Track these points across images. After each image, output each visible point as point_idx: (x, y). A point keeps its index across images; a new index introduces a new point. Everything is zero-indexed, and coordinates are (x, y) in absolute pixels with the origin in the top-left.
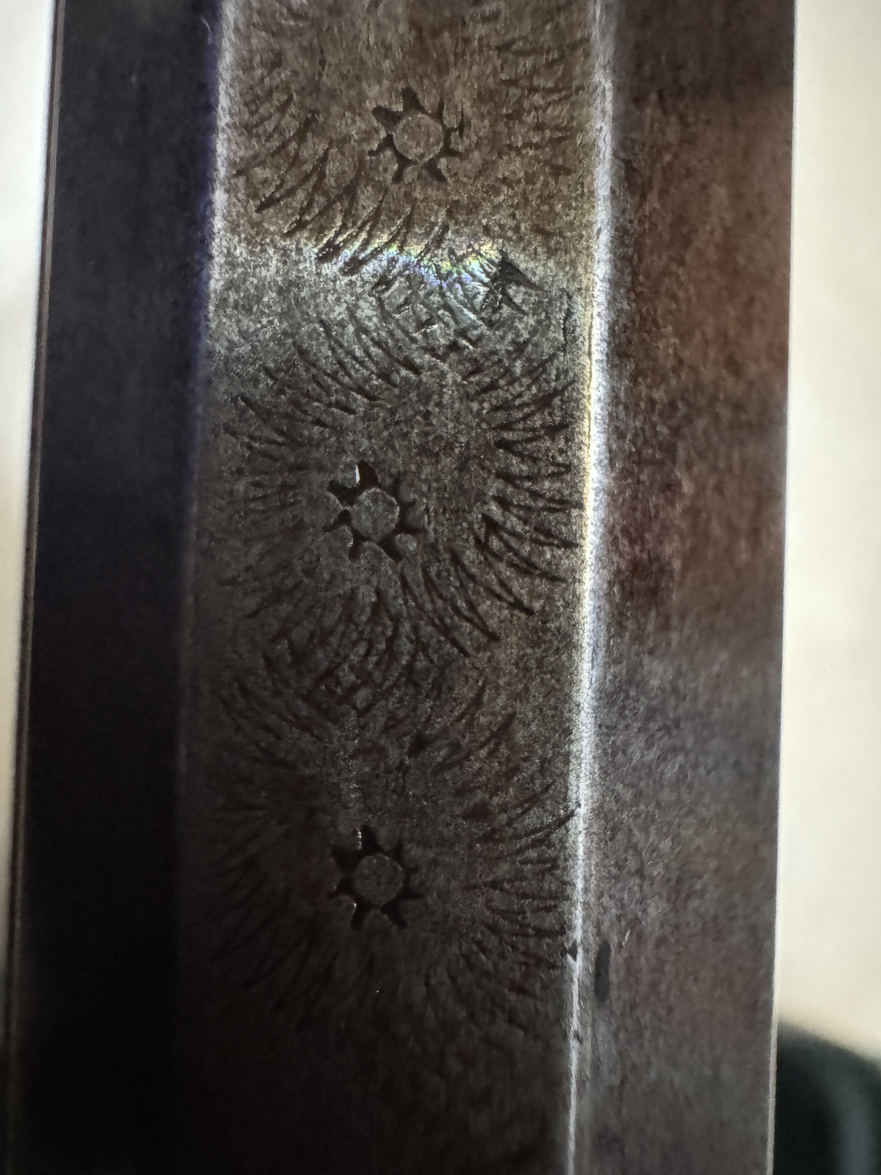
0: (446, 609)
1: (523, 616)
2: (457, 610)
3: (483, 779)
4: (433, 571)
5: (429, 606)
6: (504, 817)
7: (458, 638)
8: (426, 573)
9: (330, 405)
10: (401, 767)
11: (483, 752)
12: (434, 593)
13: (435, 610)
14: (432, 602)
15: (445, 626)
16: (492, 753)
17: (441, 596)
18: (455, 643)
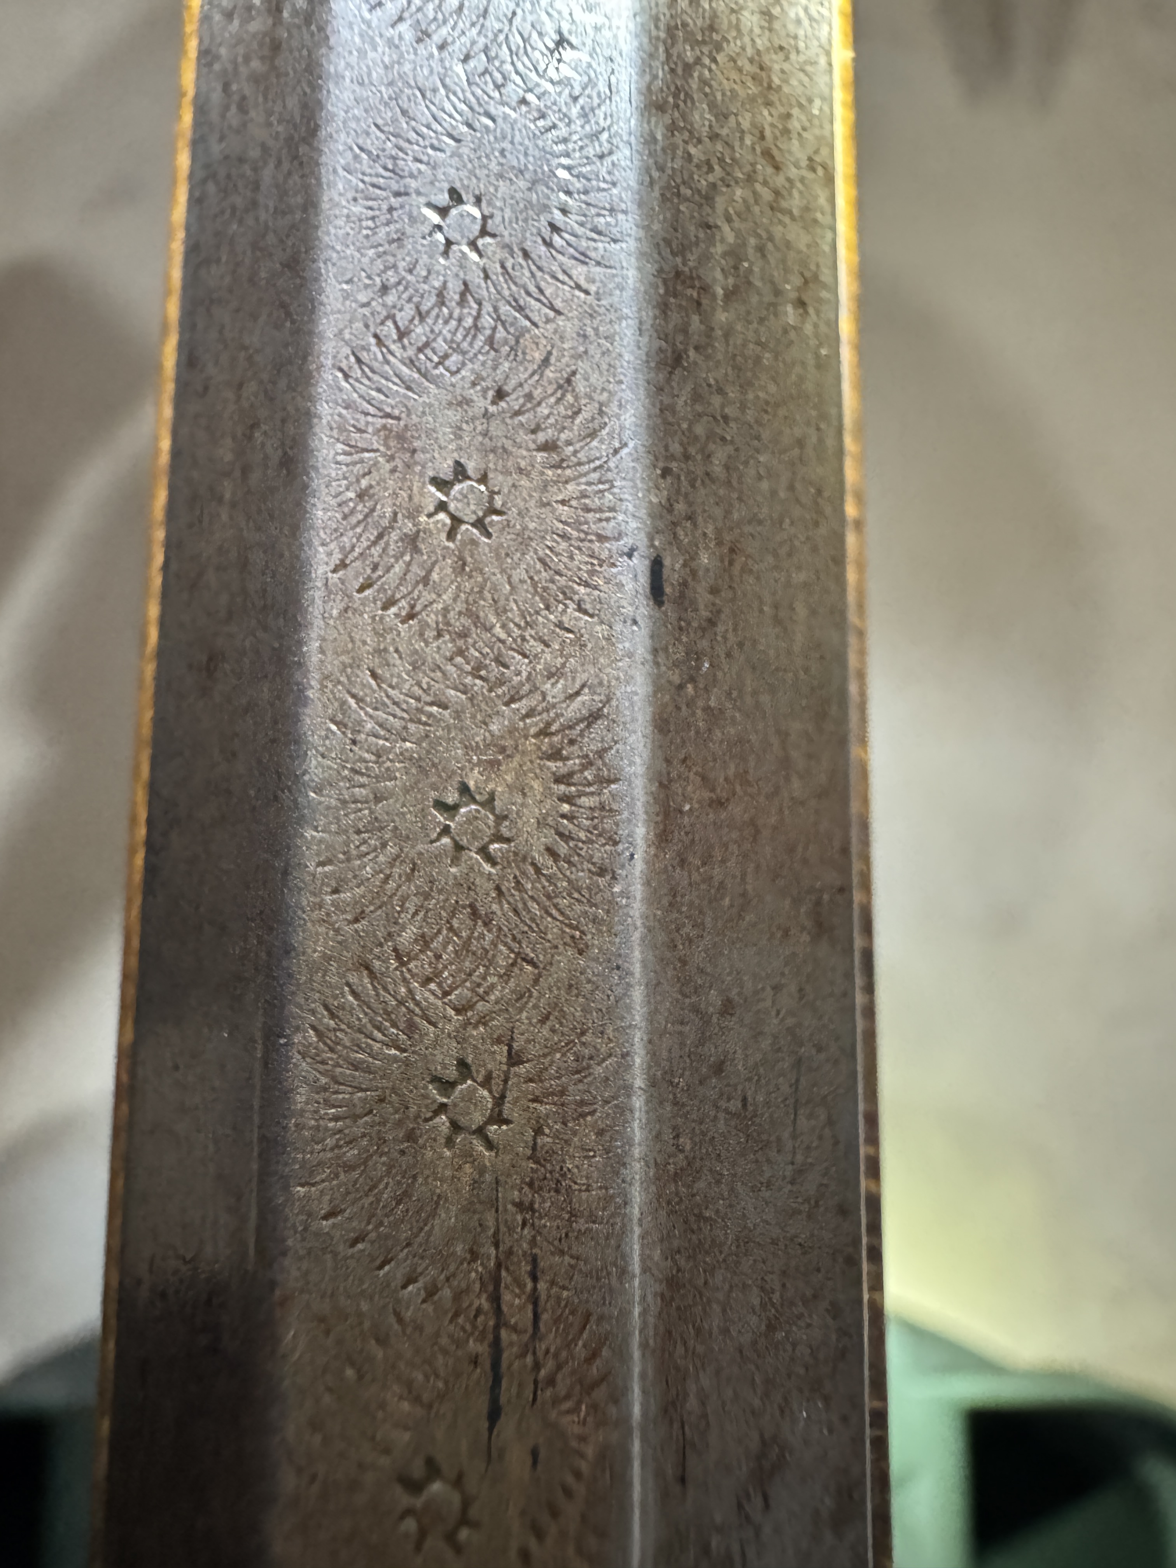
0: (519, 293)
1: (582, 295)
2: (528, 294)
3: (552, 420)
4: (509, 265)
5: (506, 293)
6: (571, 448)
7: (530, 314)
8: (503, 267)
9: (425, 147)
10: (486, 414)
11: (552, 400)
12: (510, 282)
13: (511, 295)
14: (509, 288)
15: (520, 306)
16: (559, 400)
17: (515, 284)
18: (527, 318)
